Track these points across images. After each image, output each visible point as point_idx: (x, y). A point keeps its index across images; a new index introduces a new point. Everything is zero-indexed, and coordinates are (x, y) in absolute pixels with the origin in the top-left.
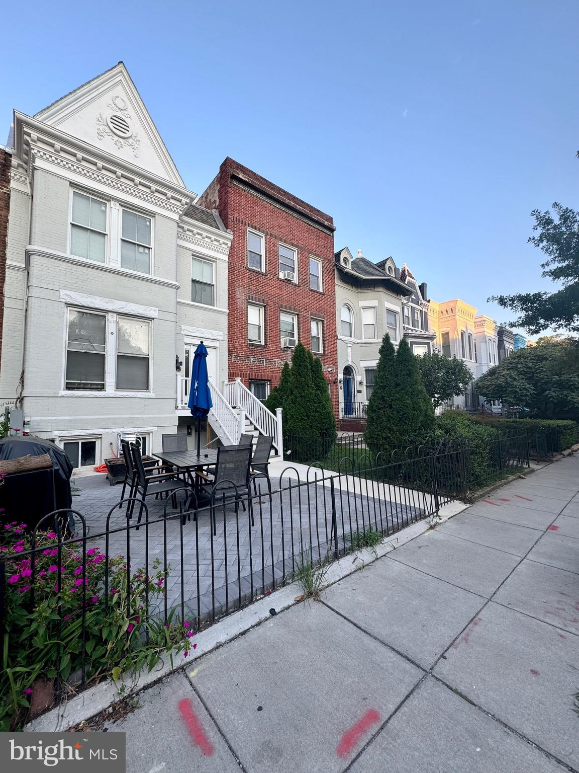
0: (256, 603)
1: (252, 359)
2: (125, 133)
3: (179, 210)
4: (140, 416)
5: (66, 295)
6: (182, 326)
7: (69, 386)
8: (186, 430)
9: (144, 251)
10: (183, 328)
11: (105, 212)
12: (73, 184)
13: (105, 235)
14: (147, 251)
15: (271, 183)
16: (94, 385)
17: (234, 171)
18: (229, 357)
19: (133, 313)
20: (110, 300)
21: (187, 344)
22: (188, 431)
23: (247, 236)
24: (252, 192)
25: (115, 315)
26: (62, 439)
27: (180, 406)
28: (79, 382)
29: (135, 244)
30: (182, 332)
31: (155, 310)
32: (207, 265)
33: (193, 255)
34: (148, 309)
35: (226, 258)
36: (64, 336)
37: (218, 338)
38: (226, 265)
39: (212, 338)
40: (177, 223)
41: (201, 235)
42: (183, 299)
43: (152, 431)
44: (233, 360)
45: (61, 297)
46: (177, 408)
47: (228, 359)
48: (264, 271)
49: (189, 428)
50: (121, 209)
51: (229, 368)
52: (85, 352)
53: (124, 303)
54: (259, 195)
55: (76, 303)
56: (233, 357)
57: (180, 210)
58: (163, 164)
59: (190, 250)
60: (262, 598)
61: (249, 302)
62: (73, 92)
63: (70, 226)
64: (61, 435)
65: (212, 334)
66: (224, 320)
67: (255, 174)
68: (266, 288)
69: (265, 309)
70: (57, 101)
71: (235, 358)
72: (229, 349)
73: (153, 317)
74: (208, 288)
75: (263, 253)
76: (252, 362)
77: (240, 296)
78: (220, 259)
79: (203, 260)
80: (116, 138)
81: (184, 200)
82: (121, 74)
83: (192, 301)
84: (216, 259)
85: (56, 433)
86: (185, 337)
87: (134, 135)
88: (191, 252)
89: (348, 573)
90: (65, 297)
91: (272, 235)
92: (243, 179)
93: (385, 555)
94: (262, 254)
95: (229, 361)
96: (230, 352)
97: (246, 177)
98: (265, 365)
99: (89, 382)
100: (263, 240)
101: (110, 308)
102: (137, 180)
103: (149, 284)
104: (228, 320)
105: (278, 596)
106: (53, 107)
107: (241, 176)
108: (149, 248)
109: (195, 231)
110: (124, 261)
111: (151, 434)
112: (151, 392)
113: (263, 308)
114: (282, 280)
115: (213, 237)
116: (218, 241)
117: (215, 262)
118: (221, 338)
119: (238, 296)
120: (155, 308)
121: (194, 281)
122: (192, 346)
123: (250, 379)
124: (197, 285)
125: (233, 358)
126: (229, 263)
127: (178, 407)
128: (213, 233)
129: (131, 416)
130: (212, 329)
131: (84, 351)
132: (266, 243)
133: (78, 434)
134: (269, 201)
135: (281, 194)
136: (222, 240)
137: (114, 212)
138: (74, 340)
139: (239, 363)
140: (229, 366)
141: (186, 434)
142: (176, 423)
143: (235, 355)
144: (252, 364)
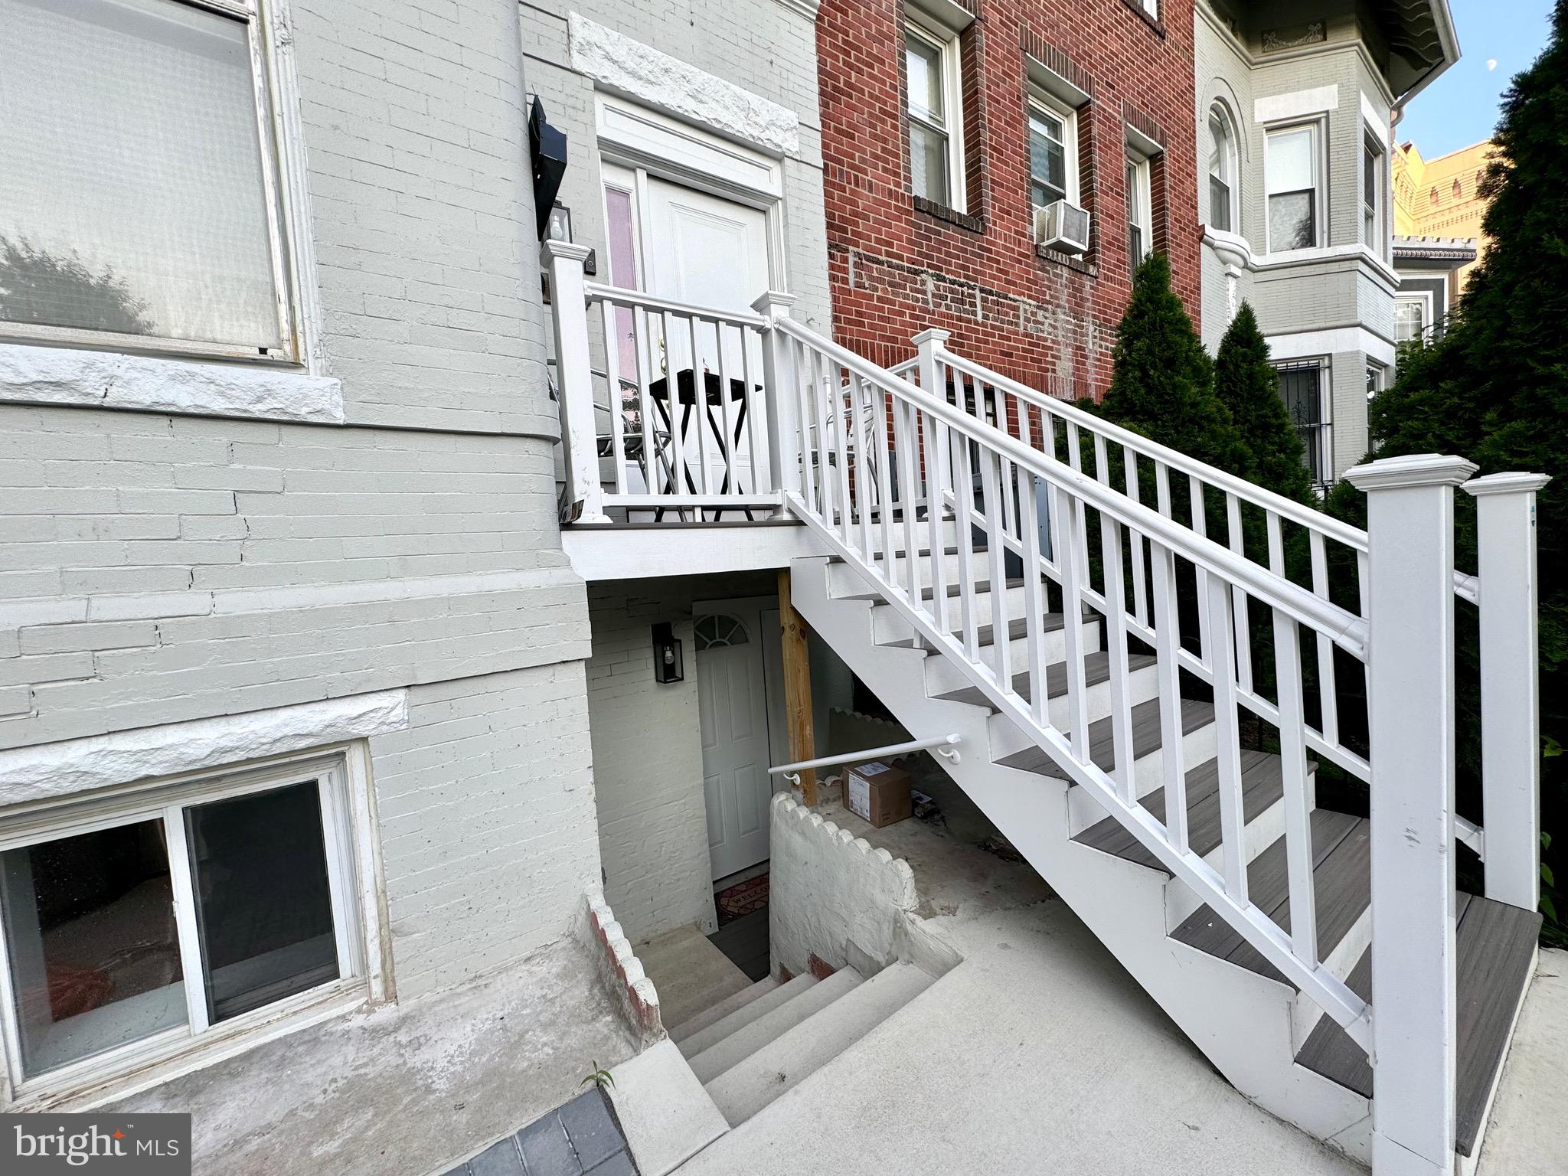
1: (930, 286)
4: (195, 602)
6: (573, 17)
8: (649, 654)
10: (578, 31)
18: (831, 256)
21: (608, 155)
22: (659, 657)
27: (594, 503)
30: (580, 63)
39: (745, 134)
43: (359, 730)
44: (851, 277)
46: (568, 516)
47: (832, 267)
49: (663, 639)
51: (836, 319)
56: (851, 259)
65: (748, 110)
66: (800, 49)
69: (963, 46)
71: (862, 266)
72: (829, 215)
76: (929, 297)
86: (601, 100)
95: (832, 278)
96: (837, 234)
98: (979, 318)
104: (819, 49)
111: (355, 758)
113: (957, 42)
118: (790, 144)
122: (641, 175)
125: (851, 269)
127: (578, 509)
130: (744, 83)
139: (880, 299)
140: (835, 309)
141: (651, 674)
142: (579, 640)
143: (861, 251)
144: (931, 307)
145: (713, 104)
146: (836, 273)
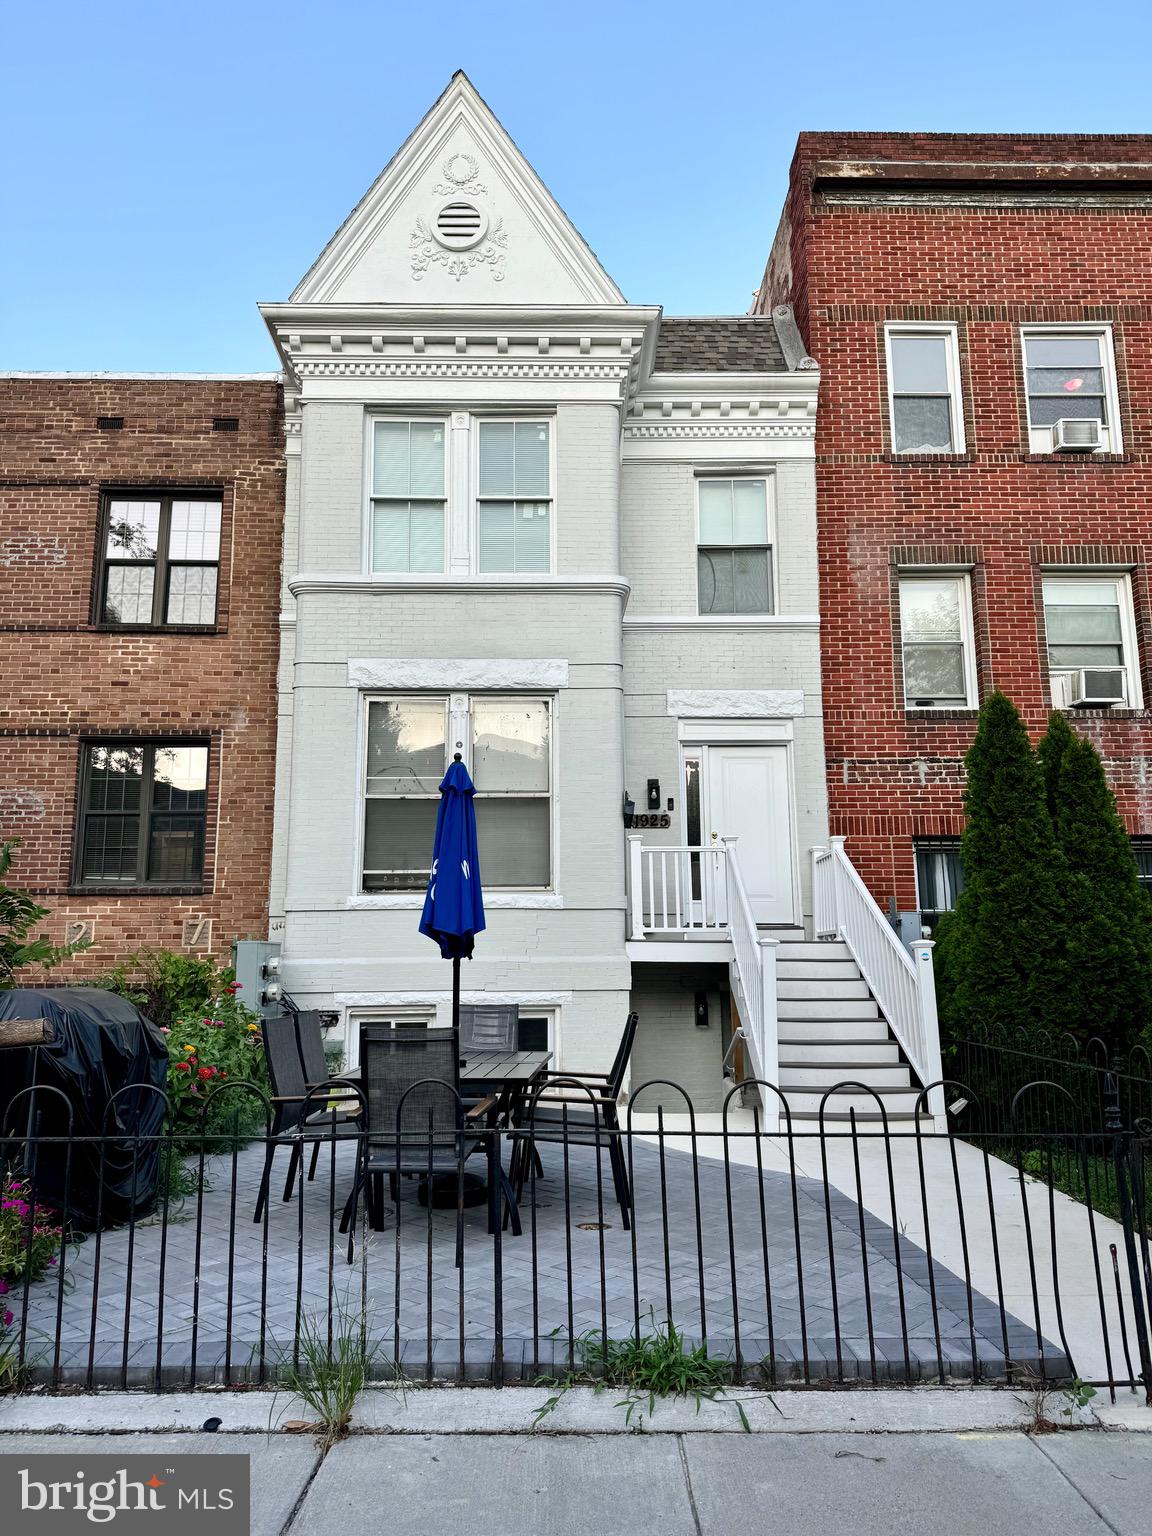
0: (197, 1395)
1: (923, 768)
2: (471, 235)
3: (617, 370)
4: (526, 958)
5: (361, 669)
6: (670, 692)
7: (371, 884)
8: (693, 1008)
9: (535, 512)
10: (671, 698)
11: (441, 445)
12: (371, 408)
13: (443, 501)
14: (541, 510)
15: (966, 137)
16: (420, 879)
17: (820, 167)
18: (828, 767)
19: (503, 684)
20: (452, 661)
21: (687, 744)
22: (697, 1011)
23: (882, 351)
24: (896, 199)
25: (464, 697)
26: (355, 1012)
27: (639, 931)
28: (390, 872)
29: (510, 502)
30: (671, 712)
31: (559, 667)
32: (750, 490)
33: (697, 474)
34: (544, 666)
35: (808, 449)
36: (359, 765)
37: (786, 711)
38: (810, 471)
39: (765, 713)
40: (616, 406)
41: (716, 406)
42: (672, 613)
43: (559, 1002)
44: (846, 778)
45: (350, 677)
46: (628, 936)
47: (828, 774)
48: (960, 448)
49: (699, 1001)
50: (476, 422)
51: (831, 806)
52: (402, 799)
53: (483, 663)
54: (925, 200)
55: (380, 684)
56: (846, 766)
57: (621, 368)
58: (568, 267)
59: (687, 462)
60: (218, 1391)
61: (901, 571)
62: (358, 206)
63: (368, 506)
64: (350, 1003)
65: (766, 701)
66: (808, 651)
67: (904, 137)
68: (974, 506)
69: (973, 581)
70: (330, 243)
71: (855, 768)
72: (828, 742)
73: (553, 684)
74: (753, 561)
75: (954, 388)
76: (922, 776)
77: (866, 556)
78: (784, 460)
79: (732, 479)
80: (453, 257)
81: (627, 336)
82: (461, 98)
83: (702, 612)
84: (774, 463)
85: (340, 997)
86: (681, 723)
87: (493, 228)
88: (691, 469)
89: (489, 1428)
90: (357, 675)
91: (988, 314)
92: (855, 174)
93: (679, 1434)
94: (950, 391)
95: (829, 781)
96: (834, 752)
97: (864, 167)
99: (409, 872)
100: (952, 344)
101: (451, 683)
102: (502, 336)
103: (542, 599)
104: (822, 646)
105: (257, 1402)
106: (322, 260)
107: (847, 172)
108: (547, 502)
109: (697, 401)
110: (488, 553)
111: (558, 1010)
112: (557, 891)
113: (968, 578)
114: (1044, 459)
115: (755, 400)
116: (774, 406)
117: (773, 472)
118: (798, 710)
119: (858, 562)
120: (557, 661)
121: (703, 551)
122: (705, 748)
123: (916, 838)
124: (716, 560)
125: (845, 771)
126: (820, 461)
128: (753, 389)
129: (504, 959)
130: (770, 686)
131: (398, 796)
132: (962, 350)
133: (383, 1002)
134: (966, 201)
135: (1020, 153)
136: (784, 400)
137: (461, 437)
138: (380, 773)
139: (870, 787)
140: (831, 800)
141: (693, 1020)
142: (627, 982)
143: (855, 758)
144: (924, 783)
145: (746, 706)
146: (832, 777)
